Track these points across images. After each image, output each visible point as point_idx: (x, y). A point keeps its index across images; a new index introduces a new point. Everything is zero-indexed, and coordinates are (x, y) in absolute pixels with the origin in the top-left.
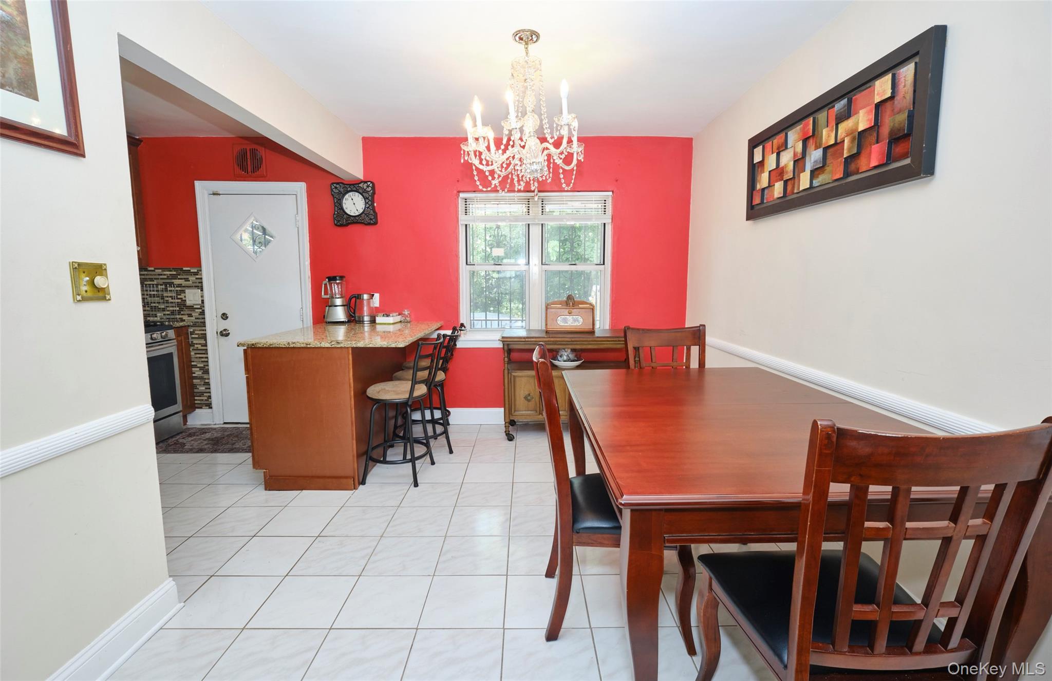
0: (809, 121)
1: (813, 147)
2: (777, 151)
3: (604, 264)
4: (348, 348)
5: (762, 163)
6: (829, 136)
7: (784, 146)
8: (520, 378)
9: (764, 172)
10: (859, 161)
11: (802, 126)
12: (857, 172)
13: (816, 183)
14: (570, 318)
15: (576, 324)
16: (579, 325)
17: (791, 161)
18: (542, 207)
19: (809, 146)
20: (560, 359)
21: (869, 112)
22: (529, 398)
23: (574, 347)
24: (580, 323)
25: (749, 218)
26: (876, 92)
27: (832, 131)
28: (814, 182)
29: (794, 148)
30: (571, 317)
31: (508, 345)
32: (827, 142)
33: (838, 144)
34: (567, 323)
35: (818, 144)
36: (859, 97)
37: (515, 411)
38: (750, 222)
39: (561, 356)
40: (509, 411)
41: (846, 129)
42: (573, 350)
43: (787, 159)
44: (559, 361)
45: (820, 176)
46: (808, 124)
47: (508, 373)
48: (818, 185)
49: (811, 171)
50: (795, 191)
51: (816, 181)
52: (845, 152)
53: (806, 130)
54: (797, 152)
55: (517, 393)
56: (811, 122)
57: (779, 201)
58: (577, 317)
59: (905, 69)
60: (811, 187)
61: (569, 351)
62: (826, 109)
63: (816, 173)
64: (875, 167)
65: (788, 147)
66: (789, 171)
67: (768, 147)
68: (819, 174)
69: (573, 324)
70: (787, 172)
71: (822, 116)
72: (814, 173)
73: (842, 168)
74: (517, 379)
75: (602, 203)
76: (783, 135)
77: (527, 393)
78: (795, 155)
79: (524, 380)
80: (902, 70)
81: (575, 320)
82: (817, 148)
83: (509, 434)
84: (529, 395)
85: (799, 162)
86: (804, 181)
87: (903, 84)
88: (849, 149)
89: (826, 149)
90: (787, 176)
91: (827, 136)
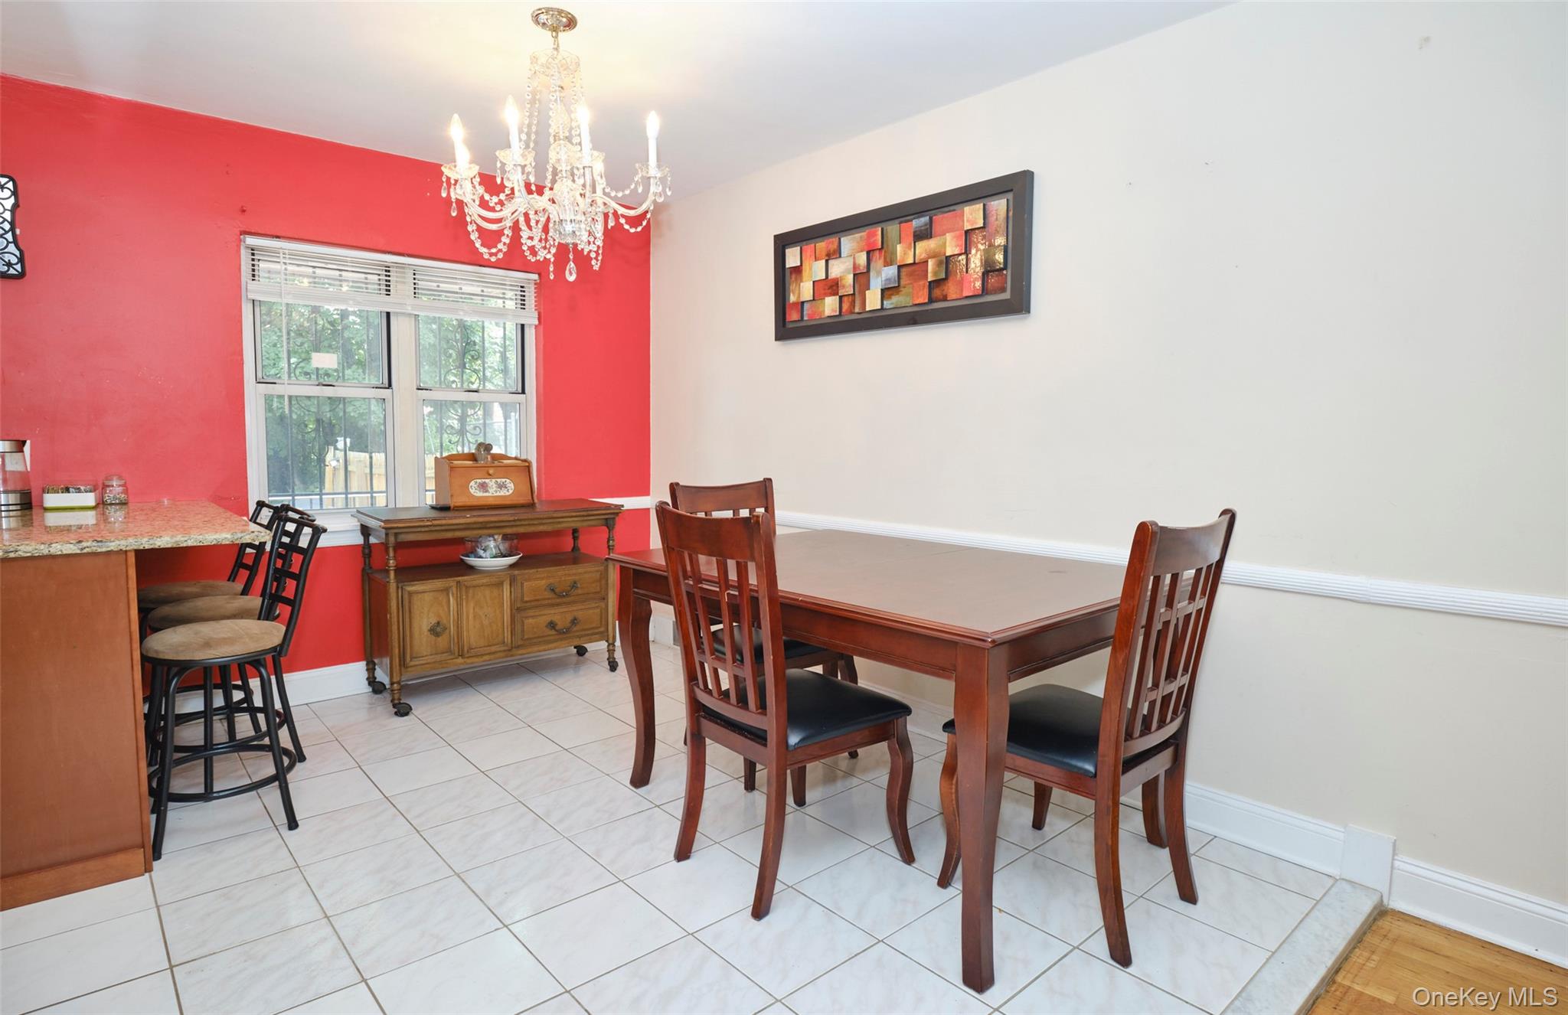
0: (877, 231)
1: (881, 262)
2: (827, 258)
3: (523, 392)
4: (126, 551)
5: (798, 270)
6: (905, 254)
7: (836, 253)
8: (420, 596)
9: (801, 281)
10: (946, 288)
11: (862, 234)
12: (945, 299)
13: (887, 304)
14: (491, 483)
15: (503, 493)
16: (507, 494)
17: (849, 273)
18: (415, 284)
19: (874, 259)
20: (484, 555)
21: (958, 237)
22: (438, 629)
23: (509, 531)
24: (511, 492)
25: (778, 338)
26: (965, 219)
27: (910, 249)
28: (885, 302)
29: (854, 258)
30: (494, 480)
31: (396, 534)
32: (903, 260)
33: (919, 266)
34: (487, 491)
35: (888, 260)
36: (941, 219)
37: (412, 658)
38: (778, 343)
39: (485, 550)
40: (400, 661)
41: (926, 250)
42: (505, 537)
43: (840, 269)
44: (481, 557)
45: (893, 297)
46: (874, 234)
47: (398, 588)
48: (892, 306)
49: (882, 290)
50: (857, 310)
51: (889, 302)
52: (930, 275)
53: (872, 240)
54: (859, 265)
55: (415, 625)
56: (880, 233)
57: (829, 321)
58: (504, 480)
59: (996, 202)
60: (882, 309)
61: (499, 538)
62: (897, 221)
63: (886, 293)
64: (967, 297)
65: (842, 256)
66: (847, 284)
67: (809, 251)
68: (892, 295)
69: (498, 494)
70: (844, 286)
71: (893, 229)
72: (886, 292)
73: (926, 291)
74: (415, 598)
75: (517, 290)
76: (834, 240)
77: (434, 621)
78: (855, 267)
79: (427, 597)
80: (992, 203)
81: (501, 486)
82: (887, 263)
83: (400, 703)
84: (438, 623)
85: (862, 278)
86: (873, 300)
87: (995, 217)
88: (935, 273)
89: (900, 267)
90: (843, 291)
91: (904, 253)
